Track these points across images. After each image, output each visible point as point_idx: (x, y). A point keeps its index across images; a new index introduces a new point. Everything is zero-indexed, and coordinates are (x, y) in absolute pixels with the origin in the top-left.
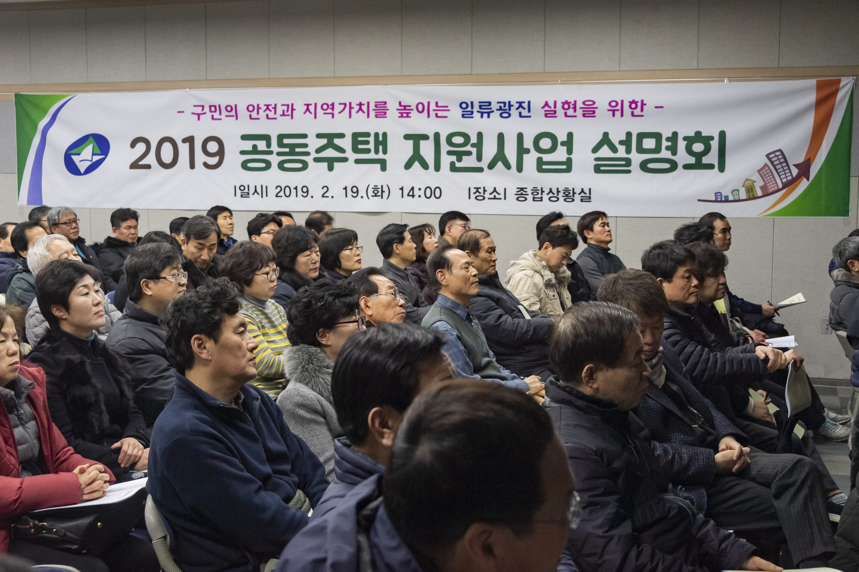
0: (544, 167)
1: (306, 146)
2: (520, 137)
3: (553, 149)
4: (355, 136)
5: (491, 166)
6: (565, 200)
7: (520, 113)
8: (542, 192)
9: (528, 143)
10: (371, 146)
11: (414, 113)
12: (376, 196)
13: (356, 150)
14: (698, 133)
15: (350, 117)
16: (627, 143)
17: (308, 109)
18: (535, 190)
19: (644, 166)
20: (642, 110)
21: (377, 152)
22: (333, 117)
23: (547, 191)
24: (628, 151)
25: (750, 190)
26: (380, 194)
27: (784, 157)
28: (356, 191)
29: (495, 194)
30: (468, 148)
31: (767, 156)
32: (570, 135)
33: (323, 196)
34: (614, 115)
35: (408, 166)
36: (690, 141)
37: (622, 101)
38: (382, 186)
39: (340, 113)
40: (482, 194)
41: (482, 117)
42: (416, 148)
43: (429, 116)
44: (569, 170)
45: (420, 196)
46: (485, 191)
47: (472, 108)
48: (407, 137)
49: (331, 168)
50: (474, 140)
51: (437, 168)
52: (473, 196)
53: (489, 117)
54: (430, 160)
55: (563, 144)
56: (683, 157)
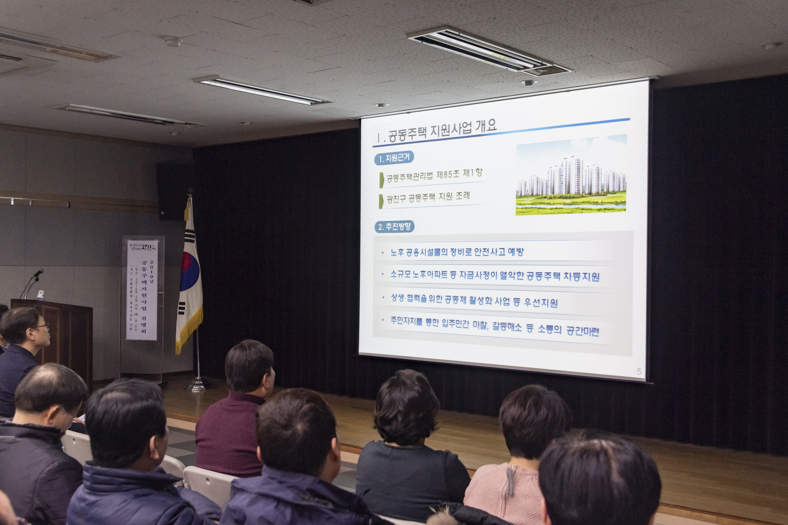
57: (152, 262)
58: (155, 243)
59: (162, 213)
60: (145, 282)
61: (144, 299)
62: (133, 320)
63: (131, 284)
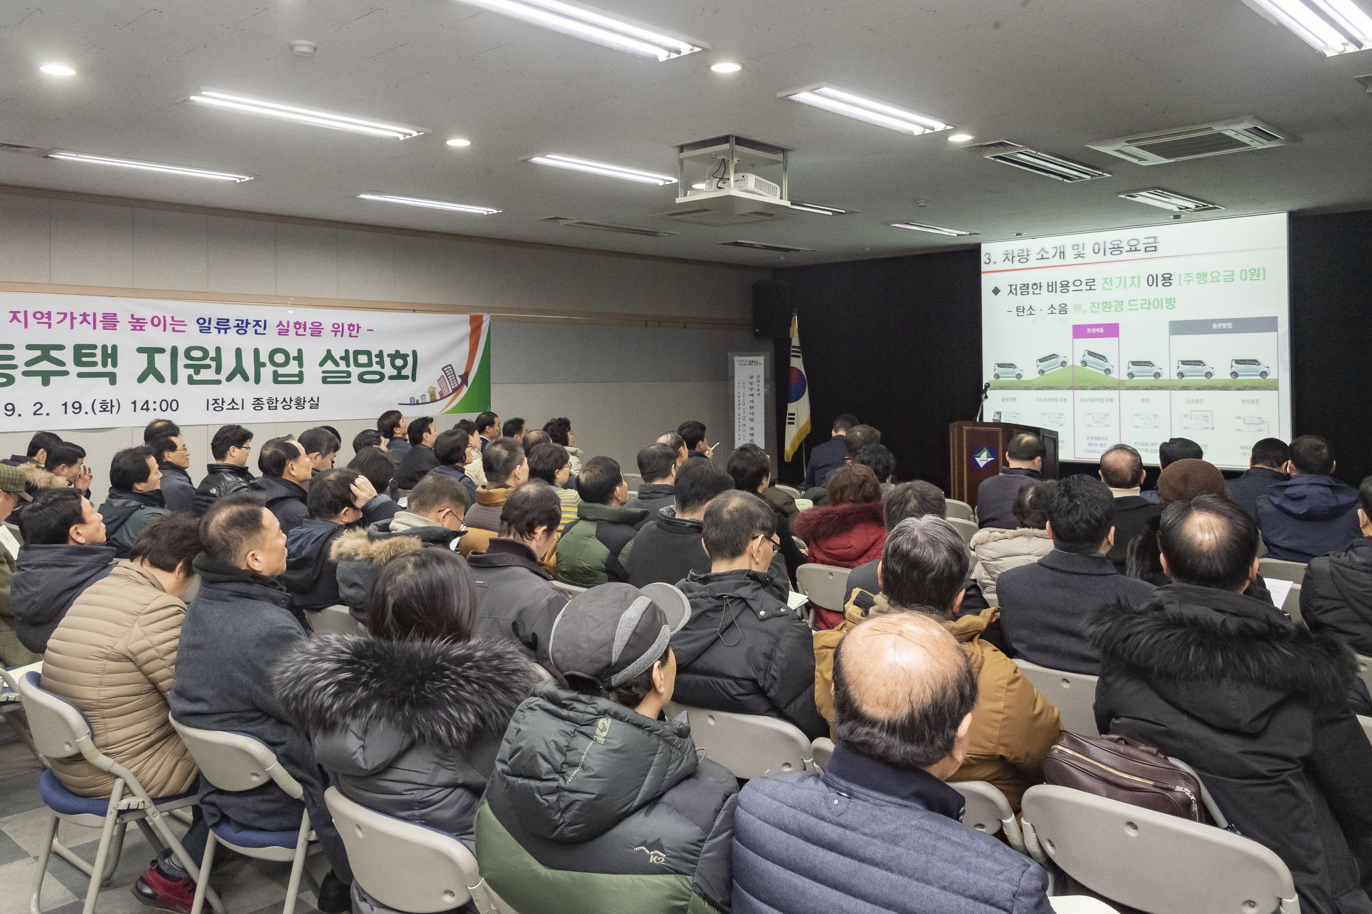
0: (280, 379)
1: (12, 358)
2: (257, 352)
3: (286, 363)
4: (78, 348)
5: (230, 378)
6: (297, 408)
7: (256, 331)
8: (277, 401)
9: (264, 358)
10: (98, 359)
11: (148, 327)
12: (105, 410)
13: (78, 362)
14: (397, 352)
15: (72, 327)
16: (346, 358)
17: (15, 317)
18: (270, 400)
19: (361, 378)
20: (358, 332)
21: (105, 365)
22: (50, 327)
23: (281, 400)
24: (348, 365)
25: (432, 395)
26: (109, 408)
27: (453, 370)
28: (78, 407)
29: (233, 404)
30: (207, 362)
31: (443, 369)
32: (300, 351)
33: (35, 414)
34: (336, 335)
35: (142, 379)
36: (394, 357)
37: (343, 324)
38: (111, 401)
39: (58, 323)
40: (220, 405)
41: (219, 333)
42: (151, 361)
43: (165, 330)
44: (301, 381)
45: (155, 410)
46: (223, 402)
47: (210, 323)
48: (140, 350)
49: (46, 383)
50: (212, 354)
51: (174, 381)
52: (212, 408)
53: (226, 333)
54: (166, 373)
55: (294, 358)
56: (389, 371)
57: (758, 377)
58: (761, 359)
59: (757, 330)
60: (753, 395)
61: (751, 411)
62: (741, 431)
63: (739, 397)
